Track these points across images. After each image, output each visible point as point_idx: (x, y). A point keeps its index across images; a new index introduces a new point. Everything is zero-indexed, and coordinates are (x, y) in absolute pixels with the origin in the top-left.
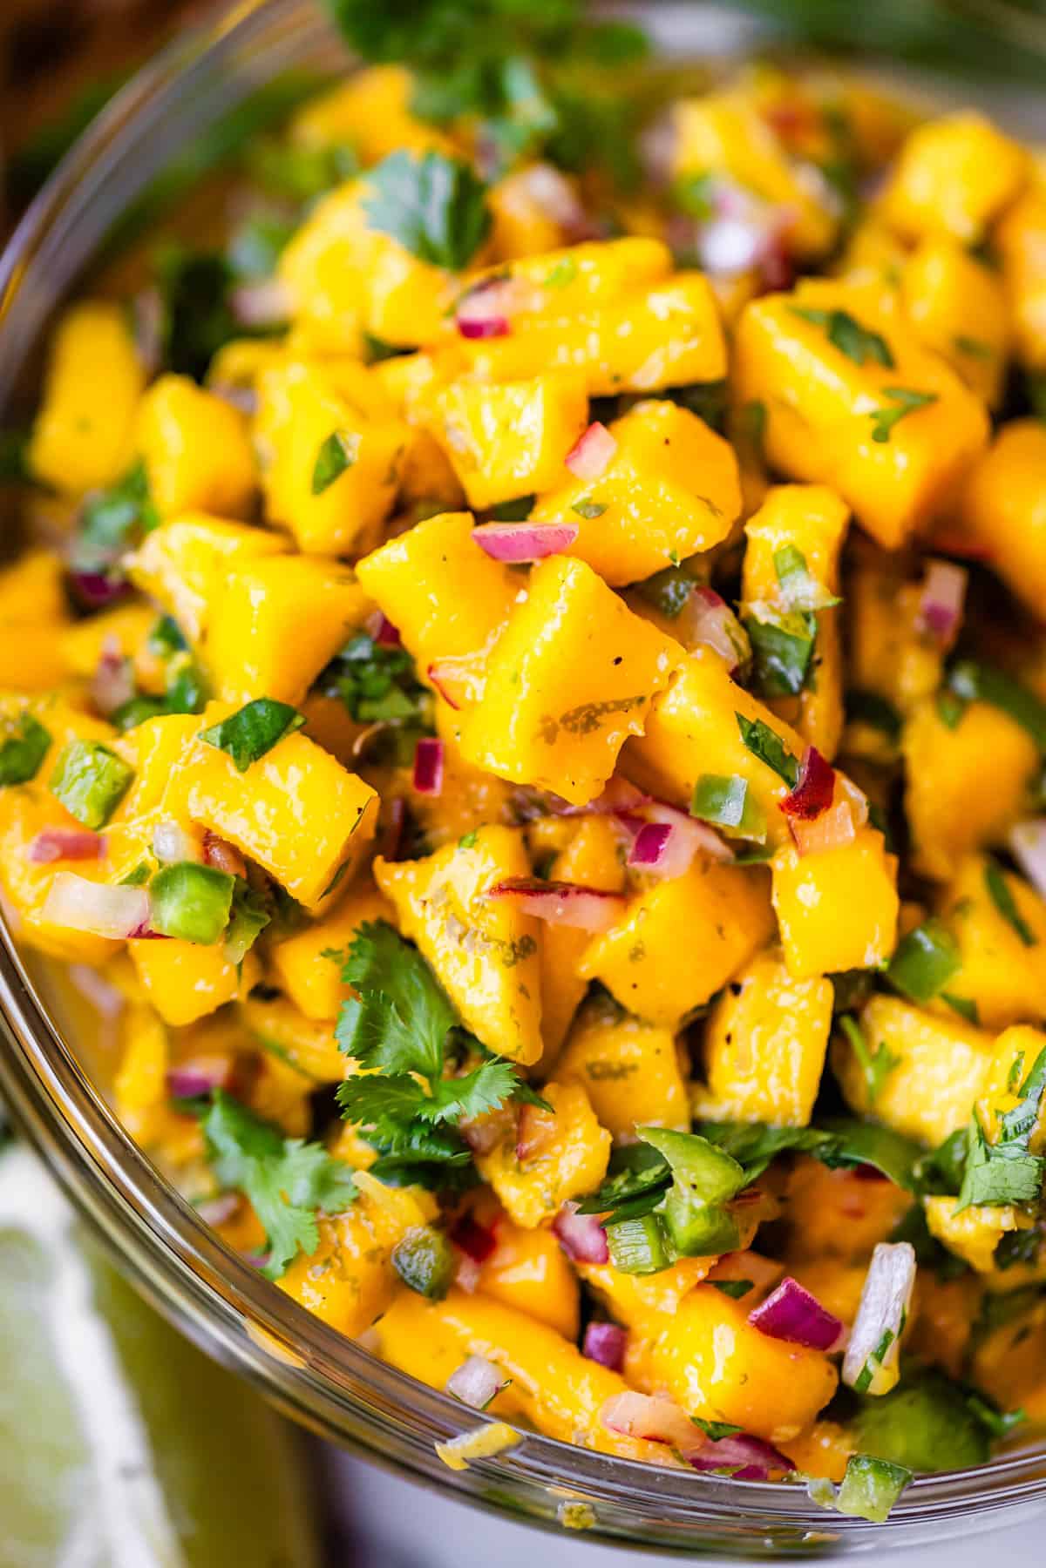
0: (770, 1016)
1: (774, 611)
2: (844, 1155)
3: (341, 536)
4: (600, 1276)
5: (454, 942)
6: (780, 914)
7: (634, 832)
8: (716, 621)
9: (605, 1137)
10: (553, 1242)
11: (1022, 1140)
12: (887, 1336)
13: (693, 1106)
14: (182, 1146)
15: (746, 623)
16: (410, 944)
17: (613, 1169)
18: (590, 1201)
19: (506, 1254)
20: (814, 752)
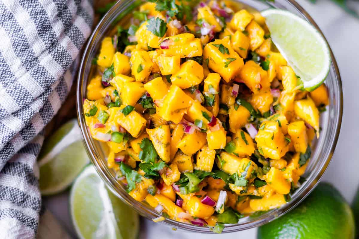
0: (206, 155)
1: (208, 94)
2: (217, 177)
3: (142, 79)
4: (179, 194)
5: (157, 143)
6: (207, 140)
7: (185, 126)
8: (199, 95)
9: (180, 173)
10: (171, 187)
11: (244, 177)
12: (222, 205)
13: (194, 167)
14: (117, 168)
15: (204, 95)
16: (151, 141)
17: (181, 178)
18: (177, 183)
19: (164, 189)
20: (213, 116)
